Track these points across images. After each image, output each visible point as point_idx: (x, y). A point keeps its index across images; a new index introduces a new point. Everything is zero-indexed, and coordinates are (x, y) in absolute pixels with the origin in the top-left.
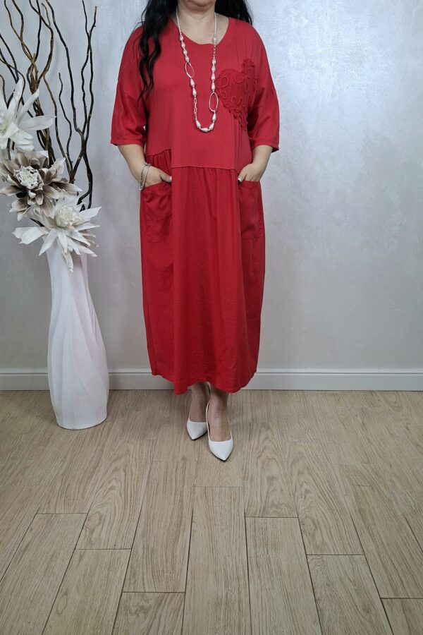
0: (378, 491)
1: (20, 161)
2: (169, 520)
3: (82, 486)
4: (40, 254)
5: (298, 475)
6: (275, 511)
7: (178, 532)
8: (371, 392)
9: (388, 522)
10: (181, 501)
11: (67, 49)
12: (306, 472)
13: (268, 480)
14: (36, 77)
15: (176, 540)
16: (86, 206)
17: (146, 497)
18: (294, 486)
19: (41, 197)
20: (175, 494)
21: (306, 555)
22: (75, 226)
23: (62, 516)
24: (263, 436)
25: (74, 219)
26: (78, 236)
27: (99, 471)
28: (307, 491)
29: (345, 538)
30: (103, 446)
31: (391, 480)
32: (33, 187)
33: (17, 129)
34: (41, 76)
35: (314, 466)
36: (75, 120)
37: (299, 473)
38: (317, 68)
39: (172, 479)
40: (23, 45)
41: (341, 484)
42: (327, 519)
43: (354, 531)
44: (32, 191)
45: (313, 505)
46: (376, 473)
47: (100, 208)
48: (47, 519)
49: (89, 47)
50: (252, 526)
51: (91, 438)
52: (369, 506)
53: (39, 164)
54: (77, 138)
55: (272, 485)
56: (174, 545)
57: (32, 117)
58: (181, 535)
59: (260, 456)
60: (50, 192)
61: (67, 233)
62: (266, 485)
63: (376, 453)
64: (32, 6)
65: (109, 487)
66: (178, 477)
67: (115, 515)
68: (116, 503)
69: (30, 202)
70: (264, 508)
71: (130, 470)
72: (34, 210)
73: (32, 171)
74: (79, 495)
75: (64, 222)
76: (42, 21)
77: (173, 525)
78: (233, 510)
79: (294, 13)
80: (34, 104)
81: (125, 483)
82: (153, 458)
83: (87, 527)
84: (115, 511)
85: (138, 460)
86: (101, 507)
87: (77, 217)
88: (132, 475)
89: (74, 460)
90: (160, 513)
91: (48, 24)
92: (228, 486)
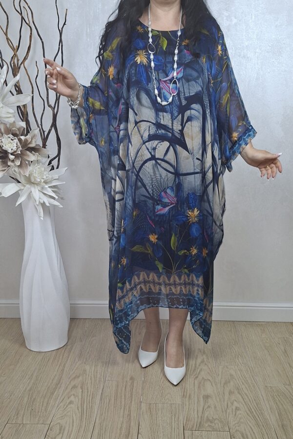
1: (3, 130)
2: (119, 431)
3: (46, 400)
4: (17, 205)
5: (229, 394)
6: (209, 426)
10: (129, 415)
11: (42, 42)
12: (236, 392)
13: (204, 399)
14: (18, 64)
16: (55, 167)
17: (99, 412)
18: (226, 403)
19: (18, 159)
20: (124, 409)
22: (46, 182)
23: (28, 426)
24: (199, 361)
25: (45, 177)
26: (48, 191)
27: (60, 388)
28: (237, 409)
30: (64, 366)
32: (12, 151)
33: (2, 105)
34: (21, 64)
35: (243, 386)
36: (48, 98)
37: (231, 393)
38: (244, 57)
39: (121, 396)
40: (8, 39)
41: (267, 402)
42: (254, 433)
44: (12, 154)
45: (242, 420)
47: (66, 168)
48: (15, 429)
49: (61, 41)
50: (190, 438)
51: (54, 359)
52: (290, 421)
53: (18, 133)
54: (49, 113)
55: (208, 402)
57: (13, 95)
59: (197, 377)
60: (26, 155)
61: (39, 188)
62: (202, 402)
64: (15, 8)
65: (68, 402)
66: (127, 394)
67: (73, 425)
68: (74, 415)
69: (9, 163)
70: (200, 423)
71: (86, 387)
72: (13, 169)
73: (12, 138)
74: (43, 408)
75: (36, 179)
76: (23, 20)
77: (122, 435)
78: (173, 423)
79: (226, 14)
80: (16, 86)
81: (82, 398)
82: (106, 377)
83: (49, 436)
84: (73, 423)
85: (93, 379)
86: (61, 419)
87: (48, 175)
88: (88, 392)
89: (39, 378)
90: (111, 425)
91: (28, 23)
92: (169, 402)
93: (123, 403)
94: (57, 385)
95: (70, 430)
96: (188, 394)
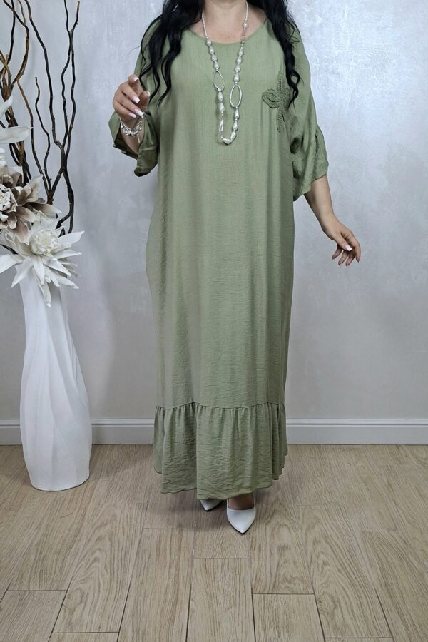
0: (407, 562)
2: (163, 598)
3: (61, 557)
4: (13, 286)
5: (314, 544)
6: (287, 587)
7: (173, 612)
8: (398, 446)
9: (420, 599)
10: (177, 575)
11: (45, 50)
12: (323, 540)
13: (279, 550)
14: (9, 82)
15: (171, 622)
16: (67, 231)
17: (135, 571)
18: (309, 557)
19: (14, 220)
20: (170, 567)
21: (324, 638)
22: (53, 253)
23: (37, 593)
24: (271, 500)
25: (52, 246)
26: (56, 265)
27: (80, 541)
28: (324, 563)
29: (370, 618)
30: (85, 511)
31: (422, 550)
32: (4, 209)
34: (15, 81)
35: (333, 534)
36: (54, 131)
37: (315, 542)
38: (333, 72)
39: (165, 549)
41: (364, 554)
42: (347, 595)
43: (380, 610)
44: (4, 213)
45: (331, 580)
46: (404, 541)
47: (83, 232)
48: (19, 598)
49: (71, 48)
50: (261, 604)
51: (71, 500)
52: (397, 580)
53: (12, 182)
54: (56, 153)
55: (284, 556)
56: (169, 628)
57: (4, 127)
58: (177, 615)
59: (269, 522)
60: (25, 214)
61: (44, 261)
62: (276, 555)
63: (404, 519)
65: (91, 562)
66: (173, 546)
67: (99, 591)
68: (100, 577)
70: (274, 585)
71: (116, 539)
72: (6, 235)
73: (4, 190)
74: (57, 569)
75: (40, 249)
76: (16, 18)
77: (167, 603)
78: (238, 585)
79: (307, 9)
80: (7, 113)
81: (111, 553)
82: (144, 524)
83: (66, 607)
84: (99, 588)
85: (126, 527)
86: (83, 583)
87: (55, 243)
88: (119, 544)
89: (51, 528)
90: (153, 589)
91: (23, 21)
92: (232, 557)
93: (168, 559)
94: (76, 536)
95: (96, 598)
96: (257, 545)
